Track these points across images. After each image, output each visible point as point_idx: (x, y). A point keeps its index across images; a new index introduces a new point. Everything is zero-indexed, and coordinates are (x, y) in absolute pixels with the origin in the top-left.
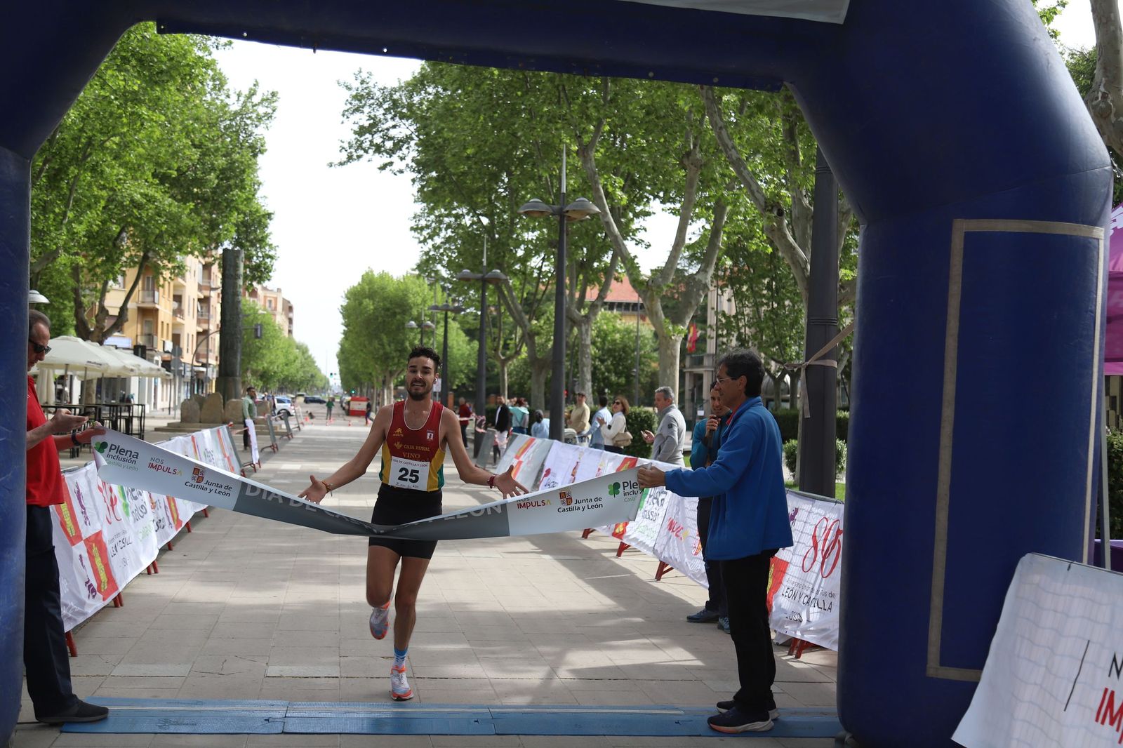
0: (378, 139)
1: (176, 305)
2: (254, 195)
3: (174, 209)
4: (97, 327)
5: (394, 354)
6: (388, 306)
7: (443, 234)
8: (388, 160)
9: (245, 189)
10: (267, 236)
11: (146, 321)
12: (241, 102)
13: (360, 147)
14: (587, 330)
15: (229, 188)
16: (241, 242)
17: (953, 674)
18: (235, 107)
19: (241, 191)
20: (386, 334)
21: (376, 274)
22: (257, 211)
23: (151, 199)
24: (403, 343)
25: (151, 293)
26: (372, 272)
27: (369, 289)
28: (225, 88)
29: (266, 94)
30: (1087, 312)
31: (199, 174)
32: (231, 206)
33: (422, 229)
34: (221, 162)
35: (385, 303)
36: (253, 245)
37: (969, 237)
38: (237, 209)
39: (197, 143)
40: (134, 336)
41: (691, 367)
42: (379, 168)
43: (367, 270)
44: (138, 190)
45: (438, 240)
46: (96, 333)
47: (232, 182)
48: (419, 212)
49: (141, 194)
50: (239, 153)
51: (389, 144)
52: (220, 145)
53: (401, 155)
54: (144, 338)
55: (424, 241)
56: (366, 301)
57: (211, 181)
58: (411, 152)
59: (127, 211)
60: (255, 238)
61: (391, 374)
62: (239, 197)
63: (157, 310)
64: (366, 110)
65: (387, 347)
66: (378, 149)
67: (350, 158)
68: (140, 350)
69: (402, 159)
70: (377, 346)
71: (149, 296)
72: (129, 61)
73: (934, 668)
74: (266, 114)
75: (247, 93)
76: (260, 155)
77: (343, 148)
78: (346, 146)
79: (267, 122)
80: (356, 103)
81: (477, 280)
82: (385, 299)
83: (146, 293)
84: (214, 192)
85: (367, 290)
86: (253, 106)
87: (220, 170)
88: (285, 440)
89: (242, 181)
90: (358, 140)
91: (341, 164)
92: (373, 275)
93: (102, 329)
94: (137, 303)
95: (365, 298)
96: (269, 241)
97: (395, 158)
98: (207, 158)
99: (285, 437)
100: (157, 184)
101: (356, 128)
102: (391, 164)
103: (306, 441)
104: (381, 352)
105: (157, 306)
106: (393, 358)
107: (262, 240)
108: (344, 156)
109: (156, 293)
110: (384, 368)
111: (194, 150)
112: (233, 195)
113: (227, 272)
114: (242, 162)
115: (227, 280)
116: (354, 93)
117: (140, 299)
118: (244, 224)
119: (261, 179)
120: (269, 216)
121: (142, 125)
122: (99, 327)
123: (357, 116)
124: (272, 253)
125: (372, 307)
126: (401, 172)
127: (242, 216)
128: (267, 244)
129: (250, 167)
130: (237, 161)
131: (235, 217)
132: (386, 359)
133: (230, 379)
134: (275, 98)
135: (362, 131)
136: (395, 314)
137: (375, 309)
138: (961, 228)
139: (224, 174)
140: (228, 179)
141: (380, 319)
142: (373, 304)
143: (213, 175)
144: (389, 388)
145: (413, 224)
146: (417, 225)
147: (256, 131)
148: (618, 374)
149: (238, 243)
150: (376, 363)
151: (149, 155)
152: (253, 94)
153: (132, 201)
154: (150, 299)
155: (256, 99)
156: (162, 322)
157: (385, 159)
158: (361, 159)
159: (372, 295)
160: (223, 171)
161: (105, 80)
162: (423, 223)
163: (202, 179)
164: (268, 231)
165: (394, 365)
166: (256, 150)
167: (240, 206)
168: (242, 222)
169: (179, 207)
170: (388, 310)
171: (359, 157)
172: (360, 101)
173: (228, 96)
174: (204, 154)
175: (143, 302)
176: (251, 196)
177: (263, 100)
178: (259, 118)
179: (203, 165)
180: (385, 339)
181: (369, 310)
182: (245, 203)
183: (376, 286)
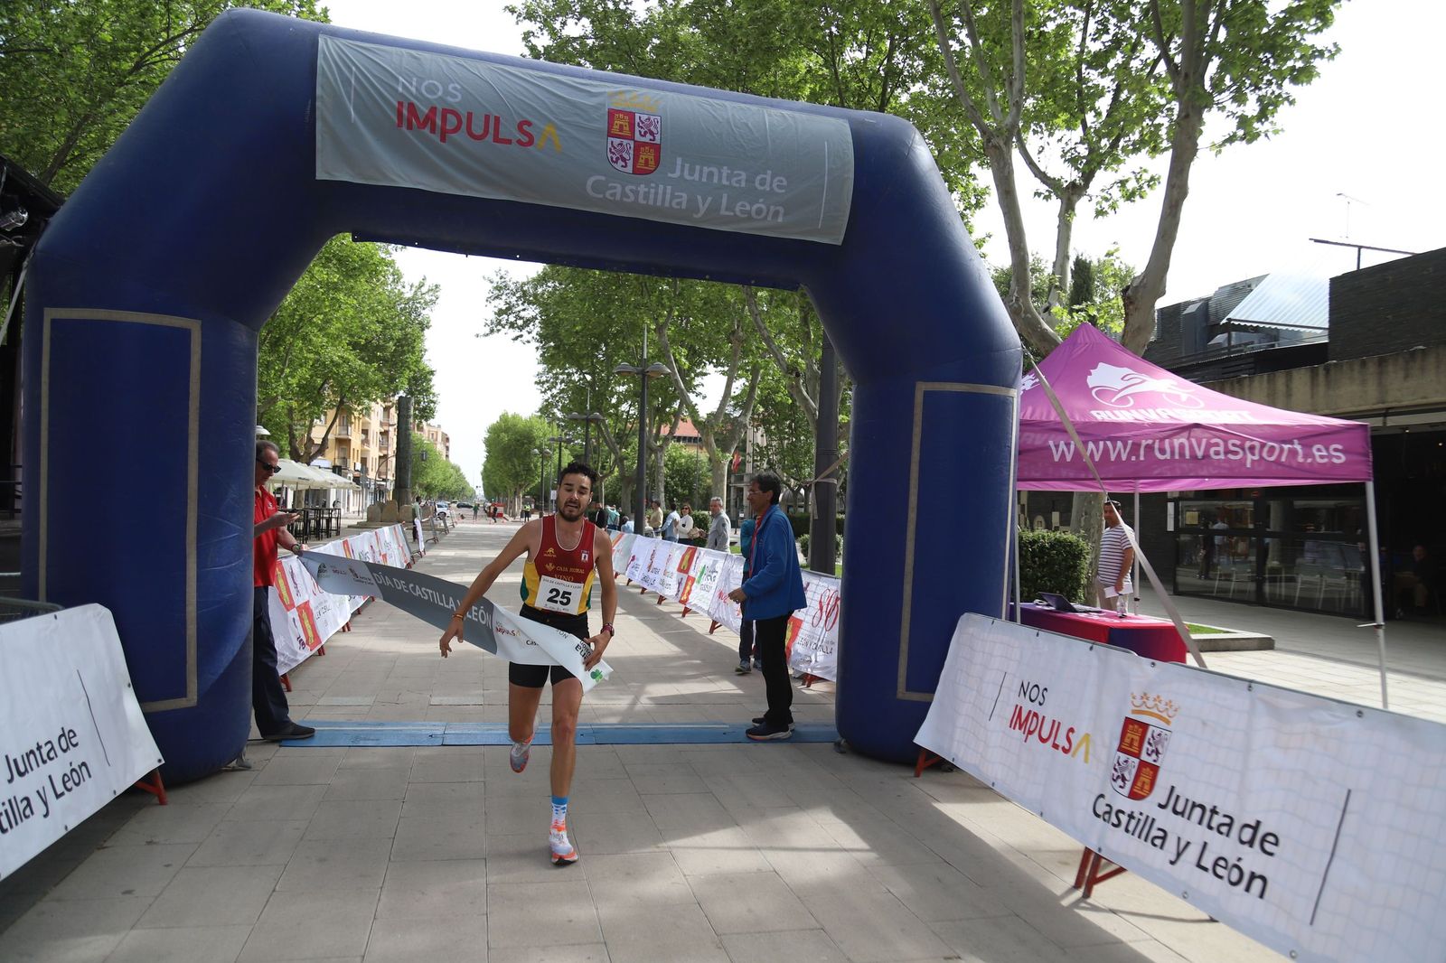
0: (512, 318)
1: (364, 437)
2: (421, 358)
3: (363, 368)
4: (305, 453)
5: (523, 473)
6: (519, 438)
7: (559, 386)
8: (520, 333)
9: (415, 353)
10: (431, 387)
11: (342, 448)
12: (413, 292)
13: (499, 323)
14: (661, 456)
15: (403, 353)
17: (916, 697)
18: (408, 294)
19: (412, 355)
20: (517, 458)
22: (423, 369)
23: (346, 361)
24: (529, 465)
25: (345, 427)
26: (507, 413)
27: (505, 426)
28: (402, 281)
29: (431, 285)
30: (1005, 447)
31: (382, 342)
32: (404, 364)
33: (543, 383)
34: (398, 334)
35: (517, 435)
36: (421, 393)
37: (927, 394)
38: (409, 368)
39: (380, 320)
40: (333, 459)
41: (735, 482)
42: (513, 339)
43: (504, 412)
44: (337, 354)
45: (555, 391)
46: (305, 457)
47: (406, 348)
48: (541, 371)
49: (338, 356)
50: (411, 328)
51: (520, 322)
52: (397, 322)
53: (529, 330)
54: (340, 461)
55: (545, 392)
56: (502, 435)
57: (390, 347)
58: (536, 328)
59: (328, 368)
60: (422, 388)
61: (521, 486)
62: (411, 359)
63: (350, 440)
64: (504, 297)
65: (517, 467)
66: (512, 325)
67: (492, 331)
68: (337, 469)
69: (529, 333)
70: (510, 467)
71: (344, 430)
72: (331, 261)
73: (902, 693)
74: (431, 300)
75: (417, 285)
76: (426, 330)
77: (487, 324)
78: (489, 322)
79: (432, 306)
80: (496, 292)
81: (583, 420)
82: (516, 433)
83: (342, 427)
84: (393, 356)
85: (503, 427)
86: (422, 294)
87: (397, 340)
89: (413, 348)
90: (498, 319)
91: (485, 335)
92: (508, 416)
93: (309, 454)
94: (335, 435)
95: (502, 432)
96: (432, 391)
97: (524, 332)
98: (388, 331)
100: (351, 350)
101: (496, 310)
102: (521, 336)
103: (458, 535)
104: (513, 471)
105: (350, 437)
107: (427, 390)
108: (487, 330)
109: (349, 428)
110: (515, 482)
111: (378, 325)
112: (406, 358)
113: (401, 413)
114: (413, 335)
115: (401, 419)
116: (495, 285)
117: (338, 432)
118: (414, 378)
119: (426, 347)
120: (432, 373)
121: (340, 307)
122: (307, 453)
123: (497, 301)
124: (435, 399)
125: (507, 439)
126: (528, 342)
127: (412, 374)
128: (431, 393)
129: (419, 338)
130: (409, 333)
131: (407, 374)
132: (516, 476)
133: (403, 490)
134: (438, 289)
135: (500, 313)
136: (523, 444)
137: (509, 440)
138: (922, 388)
139: (399, 342)
140: (402, 346)
141: (513, 447)
142: (508, 437)
143: (391, 343)
144: (519, 497)
145: (537, 379)
146: (540, 380)
147: (423, 312)
148: (683, 487)
149: (410, 392)
151: (345, 328)
152: (422, 286)
153: (332, 361)
154: (345, 432)
155: (424, 290)
156: (354, 449)
157: (517, 333)
158: (500, 332)
159: (507, 430)
160: (399, 340)
161: (313, 274)
162: (544, 379)
163: (383, 346)
164: (431, 383)
166: (423, 326)
167: (412, 366)
169: (366, 366)
170: (518, 441)
171: (499, 330)
172: (499, 291)
173: (404, 287)
174: (385, 328)
175: (340, 434)
176: (419, 359)
177: (429, 290)
178: (426, 303)
179: (384, 335)
180: (516, 462)
181: (505, 441)
182: (415, 363)
183: (510, 424)
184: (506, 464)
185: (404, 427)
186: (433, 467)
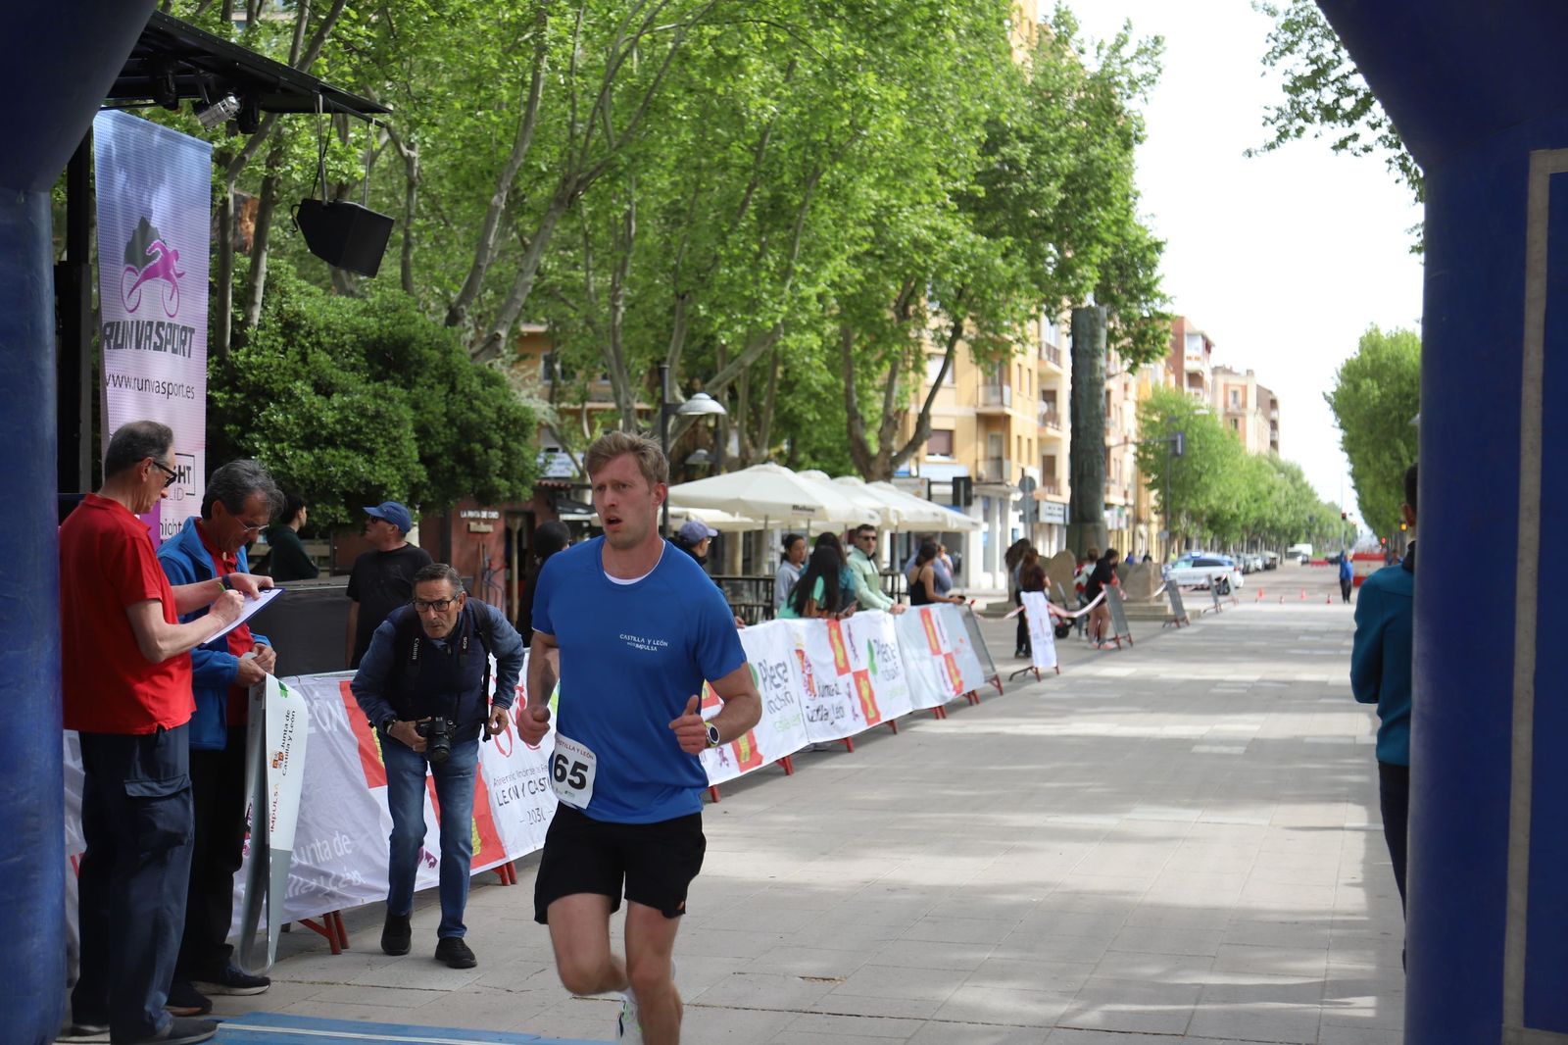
0: (1328, 96)
2: (1127, 216)
3: (980, 251)
4: (882, 449)
6: (1406, 388)
8: (1347, 131)
9: (1111, 204)
10: (1156, 282)
12: (1102, 59)
13: (1299, 112)
15: (1086, 206)
16: (1113, 295)
18: (1092, 65)
19: (1105, 209)
21: (1383, 333)
22: (1137, 240)
23: (943, 236)
25: (998, 388)
26: (1376, 330)
27: (1373, 361)
28: (1077, 36)
29: (1144, 41)
31: (1032, 187)
32: (1090, 236)
34: (1067, 161)
35: (1403, 384)
36: (1133, 298)
37: (1561, 183)
38: (1101, 241)
39: (1025, 132)
40: (972, 461)
42: (1335, 148)
43: (1369, 328)
44: (921, 222)
46: (881, 459)
47: (1090, 195)
49: (926, 227)
50: (1101, 145)
51: (1348, 103)
52: (1064, 135)
53: (1373, 121)
54: (989, 465)
56: (1367, 384)
57: (1050, 195)
59: (904, 257)
60: (1136, 285)
62: (1103, 220)
63: (1007, 418)
64: (1305, 45)
66: (1329, 113)
67: (1283, 135)
68: (962, 484)
69: (1374, 127)
70: (1390, 462)
71: (994, 394)
72: (834, 10)
74: (1144, 77)
75: (1113, 42)
76: (1136, 147)
77: (1267, 119)
78: (1273, 114)
79: (1147, 89)
80: (1289, 37)
82: (1400, 377)
83: (991, 389)
84: (1059, 216)
85: (1369, 364)
86: (1123, 63)
87: (1068, 177)
88: (1174, 629)
89: (1107, 191)
90: (1294, 101)
91: (1271, 146)
92: (1379, 336)
93: (890, 451)
94: (976, 406)
95: (1365, 377)
96: (1158, 288)
97: (1360, 126)
98: (1044, 157)
99: (1174, 625)
100: (955, 211)
101: (1288, 81)
102: (1355, 137)
103: (1210, 630)
105: (1007, 411)
107: (1147, 289)
108: (1272, 133)
109: (1006, 388)
111: (1020, 145)
112: (1092, 218)
113: (1079, 347)
114: (1106, 161)
115: (1078, 361)
116: (1282, 21)
117: (981, 400)
118: (1116, 263)
119: (1136, 188)
120: (1158, 247)
121: (871, 111)
122: (886, 450)
123: (1287, 61)
124: (1165, 309)
125: (1377, 393)
126: (1367, 149)
127: (1109, 251)
128: (1156, 295)
129: (1120, 168)
130: (1099, 158)
131: (1098, 253)
133: (1090, 526)
134: (1159, 48)
135: (1294, 89)
137: (1384, 396)
138: (1547, 166)
139: (1074, 183)
140: (1084, 190)
141: (1395, 414)
142: (1379, 387)
143: (1053, 187)
147: (1127, 105)
149: (1103, 293)
150: (1390, 493)
151: (887, 158)
152: (1123, 44)
153: (913, 240)
154: (996, 399)
155: (1127, 52)
156: (1019, 437)
157: (1341, 130)
158: (1303, 135)
159: (1378, 372)
160: (1071, 178)
161: (810, 46)
163: (1035, 193)
164: (1157, 273)
166: (1129, 138)
167: (1105, 235)
168: (1114, 261)
169: (986, 246)
170: (1408, 396)
171: (1300, 131)
172: (1293, 32)
173: (1082, 51)
174: (1037, 151)
175: (986, 405)
176: (1121, 218)
177: (1140, 52)
178: (1133, 83)
179: (1038, 168)
180: (1403, 450)
181: (1373, 399)
182: (1114, 229)
183: (1384, 356)
184: (1377, 457)
185: (1085, 378)
186: (1220, 471)
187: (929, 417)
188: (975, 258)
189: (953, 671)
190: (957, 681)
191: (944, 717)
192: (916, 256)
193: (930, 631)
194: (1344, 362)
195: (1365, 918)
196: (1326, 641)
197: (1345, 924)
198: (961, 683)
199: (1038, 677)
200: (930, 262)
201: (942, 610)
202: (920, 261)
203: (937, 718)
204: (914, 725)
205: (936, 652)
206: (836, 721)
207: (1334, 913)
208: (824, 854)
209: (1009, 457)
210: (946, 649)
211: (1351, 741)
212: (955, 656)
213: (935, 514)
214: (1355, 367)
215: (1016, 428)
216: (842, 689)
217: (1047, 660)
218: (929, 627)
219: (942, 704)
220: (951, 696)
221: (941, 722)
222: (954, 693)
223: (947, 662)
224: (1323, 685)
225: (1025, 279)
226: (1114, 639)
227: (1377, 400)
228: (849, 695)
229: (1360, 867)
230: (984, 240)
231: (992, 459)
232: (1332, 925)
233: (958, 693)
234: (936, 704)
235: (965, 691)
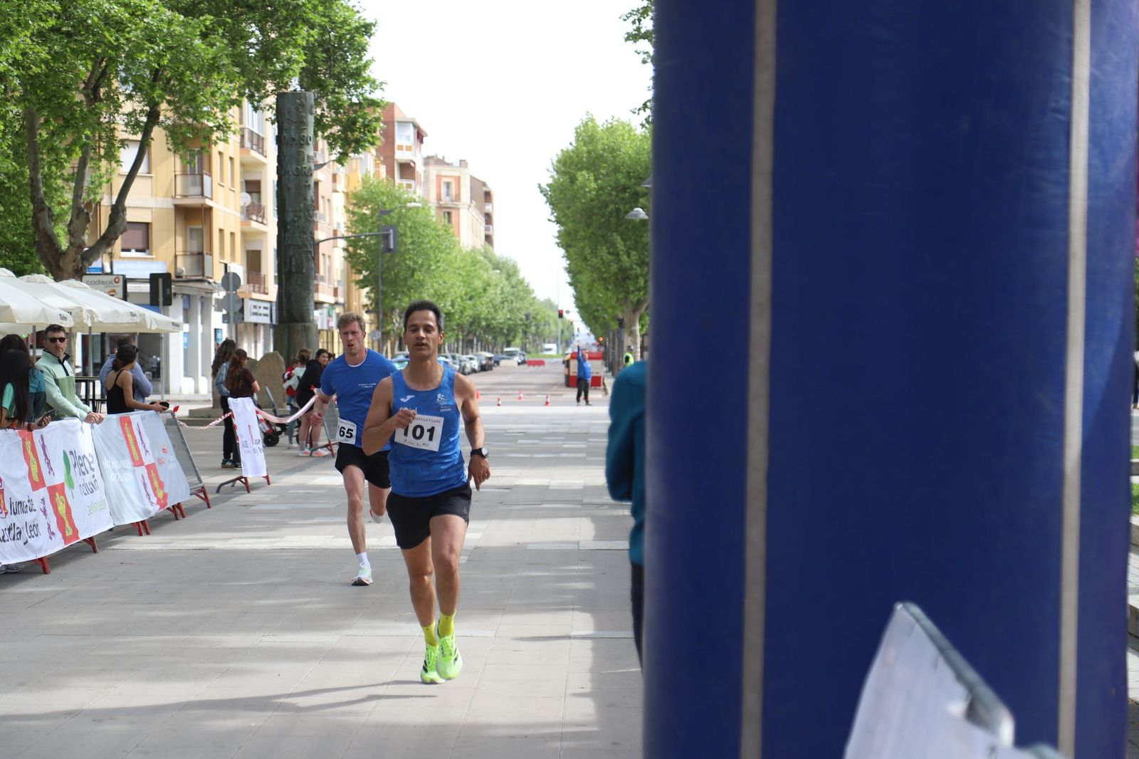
3: (178, 29)
4: (71, 244)
5: (639, 271)
6: (623, 181)
10: (365, 66)
11: (191, 230)
16: (320, 80)
20: (621, 234)
22: (345, 22)
25: (198, 178)
26: (592, 120)
27: (589, 152)
32: (296, 17)
36: (341, 84)
38: (306, 22)
40: (171, 257)
43: (585, 118)
46: (71, 255)
54: (189, 259)
56: (583, 176)
59: (94, 35)
60: (344, 70)
61: (637, 307)
63: (209, 209)
65: (625, 257)
68: (160, 281)
70: (607, 257)
71: (194, 184)
82: (617, 169)
83: (190, 178)
85: (585, 156)
92: (595, 127)
93: (81, 246)
94: (174, 198)
95: (580, 170)
96: (366, 74)
104: (614, 268)
105: (208, 202)
106: (637, 277)
107: (356, 74)
109: (206, 178)
110: (621, 296)
113: (285, 134)
115: (284, 150)
117: (179, 191)
118: (323, 45)
120: (366, 29)
122: (76, 245)
124: (376, 96)
125: (593, 185)
127: (315, 32)
128: (366, 81)
131: (304, 35)
133: (299, 326)
137: (601, 188)
141: (611, 207)
142: (596, 180)
144: (632, 333)
145: (631, 28)
146: (638, 29)
149: (310, 78)
150: (607, 289)
154: (195, 190)
156: (221, 231)
159: (594, 163)
164: (367, 57)
165: (639, 290)
167: (311, 16)
168: (321, 43)
169: (184, 25)
170: (624, 189)
175: (185, 196)
180: (620, 246)
181: (590, 192)
182: (320, 9)
183: (600, 146)
184: (594, 253)
185: (292, 168)
186: (433, 267)
187: (124, 209)
188: (172, 37)
189: (156, 483)
190: (160, 495)
191: (148, 534)
192: (107, 34)
193: (131, 440)
194: (560, 153)
195: (596, 729)
196: (545, 443)
197: (576, 736)
198: (165, 496)
199: (248, 488)
200: (122, 41)
201: (143, 419)
202: (112, 39)
203: (141, 535)
204: (116, 543)
205: (138, 463)
206: (30, 541)
207: (563, 725)
208: (21, 684)
209: (211, 255)
210: (148, 460)
211: (575, 547)
212: (159, 468)
213: (133, 315)
214: (570, 157)
215: (218, 221)
216: (37, 505)
217: (257, 470)
218: (129, 436)
219: (145, 518)
220: (155, 509)
221: (145, 538)
222: (158, 507)
223: (149, 474)
224: (544, 489)
225: (226, 61)
226: (326, 446)
227: (594, 193)
228: (45, 512)
229: (588, 676)
230: (182, 17)
231: (192, 254)
232: (562, 737)
233: (162, 506)
234: (140, 519)
235: (170, 505)
